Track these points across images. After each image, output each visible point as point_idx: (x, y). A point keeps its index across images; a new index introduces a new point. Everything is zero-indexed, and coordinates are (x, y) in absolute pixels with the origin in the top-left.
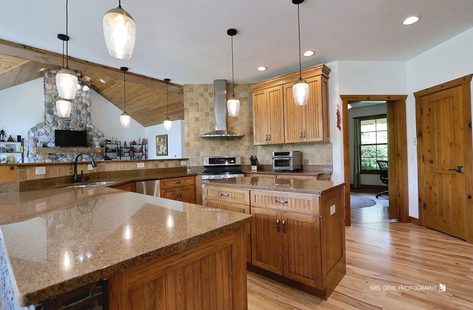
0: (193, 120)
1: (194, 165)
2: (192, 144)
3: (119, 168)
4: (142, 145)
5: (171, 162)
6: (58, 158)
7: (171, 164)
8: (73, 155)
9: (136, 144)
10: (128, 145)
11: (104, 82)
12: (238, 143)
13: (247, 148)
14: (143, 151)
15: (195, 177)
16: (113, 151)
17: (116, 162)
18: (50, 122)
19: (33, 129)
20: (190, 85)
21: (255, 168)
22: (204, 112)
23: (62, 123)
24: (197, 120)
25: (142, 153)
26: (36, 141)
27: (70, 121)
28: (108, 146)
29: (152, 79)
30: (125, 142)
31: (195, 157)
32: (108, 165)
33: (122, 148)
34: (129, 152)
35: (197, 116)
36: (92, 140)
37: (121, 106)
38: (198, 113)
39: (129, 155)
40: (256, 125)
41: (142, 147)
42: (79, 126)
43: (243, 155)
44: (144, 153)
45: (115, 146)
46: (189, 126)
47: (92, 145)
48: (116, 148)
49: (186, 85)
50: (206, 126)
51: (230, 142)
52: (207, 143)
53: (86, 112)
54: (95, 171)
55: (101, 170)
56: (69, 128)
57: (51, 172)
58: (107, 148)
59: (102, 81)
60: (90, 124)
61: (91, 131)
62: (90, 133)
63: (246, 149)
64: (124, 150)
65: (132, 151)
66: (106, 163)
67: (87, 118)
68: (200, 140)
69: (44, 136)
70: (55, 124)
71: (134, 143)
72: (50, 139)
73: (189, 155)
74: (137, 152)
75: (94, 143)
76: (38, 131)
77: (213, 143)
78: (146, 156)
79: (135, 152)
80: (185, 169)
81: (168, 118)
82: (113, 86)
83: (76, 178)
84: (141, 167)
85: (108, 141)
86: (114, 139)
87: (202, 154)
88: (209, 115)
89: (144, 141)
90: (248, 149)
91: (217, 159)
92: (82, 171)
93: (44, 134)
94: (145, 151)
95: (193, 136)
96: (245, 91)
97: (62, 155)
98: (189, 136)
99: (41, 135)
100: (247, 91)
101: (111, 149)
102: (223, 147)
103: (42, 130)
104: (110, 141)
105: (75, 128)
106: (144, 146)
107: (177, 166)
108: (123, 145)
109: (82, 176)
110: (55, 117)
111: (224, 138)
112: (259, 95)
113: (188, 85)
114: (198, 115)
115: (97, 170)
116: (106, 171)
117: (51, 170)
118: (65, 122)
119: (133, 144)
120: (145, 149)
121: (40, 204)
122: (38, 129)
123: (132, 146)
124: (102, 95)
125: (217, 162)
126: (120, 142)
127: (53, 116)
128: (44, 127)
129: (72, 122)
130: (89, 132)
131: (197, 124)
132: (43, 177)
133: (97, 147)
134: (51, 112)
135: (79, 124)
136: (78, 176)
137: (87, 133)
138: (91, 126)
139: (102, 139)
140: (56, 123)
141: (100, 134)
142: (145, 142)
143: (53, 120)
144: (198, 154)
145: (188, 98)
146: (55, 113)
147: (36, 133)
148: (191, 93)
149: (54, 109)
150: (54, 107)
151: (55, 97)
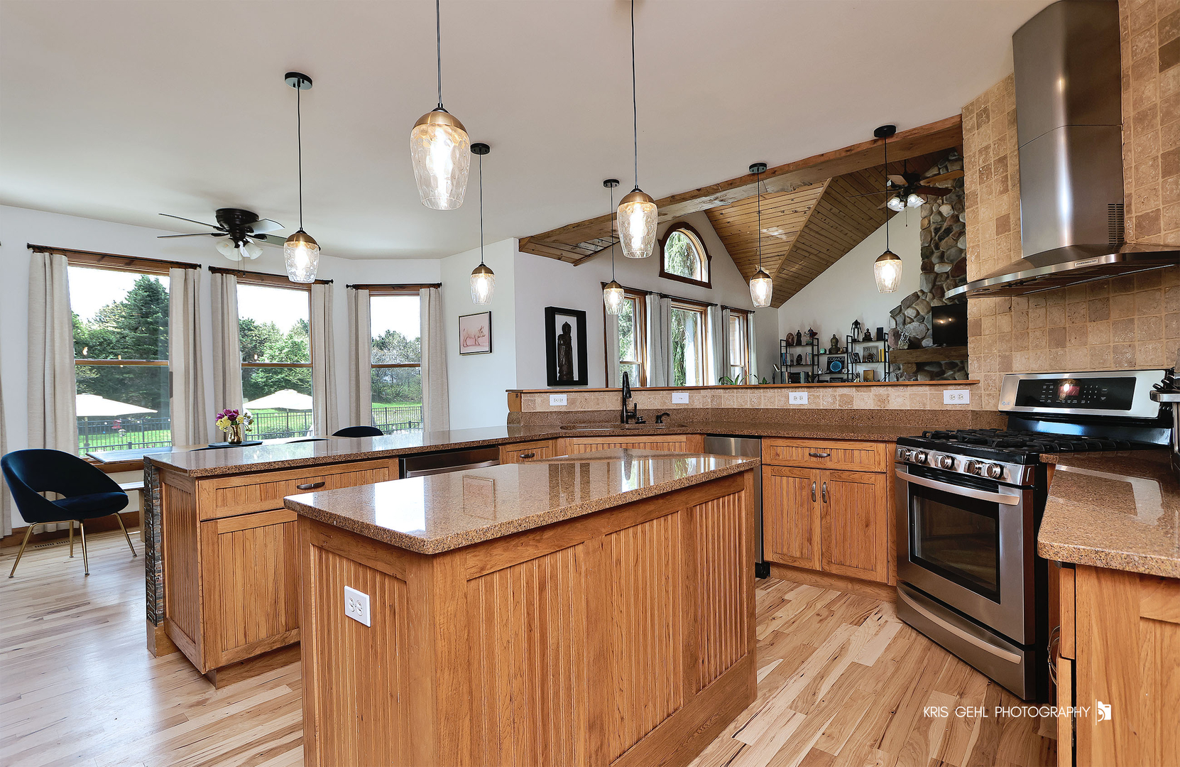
0: (992, 229)
2: (986, 324)
3: (747, 402)
6: (944, 373)
7: (900, 400)
17: (742, 388)
18: (926, 291)
19: (895, 313)
26: (899, 336)
35: (1004, 209)
38: (1005, 197)
46: (978, 257)
49: (967, 108)
52: (1037, 315)
54: (698, 405)
68: (1013, 307)
69: (915, 324)
70: (937, 293)
72: (926, 329)
73: (980, 368)
76: (904, 314)
84: (798, 402)
91: (1048, 386)
92: (635, 405)
93: (915, 320)
99: (910, 323)
103: (910, 313)
110: (936, 277)
113: (972, 104)
114: (1004, 205)
115: (705, 403)
117: (579, 400)
122: (903, 312)
125: (1046, 399)
127: (932, 276)
128: (914, 305)
131: (1004, 245)
134: (928, 268)
140: (939, 291)
143: (930, 286)
145: (975, 153)
146: (937, 269)
147: (900, 319)
148: (982, 130)
149: (934, 259)
150: (935, 255)
151: (937, 230)
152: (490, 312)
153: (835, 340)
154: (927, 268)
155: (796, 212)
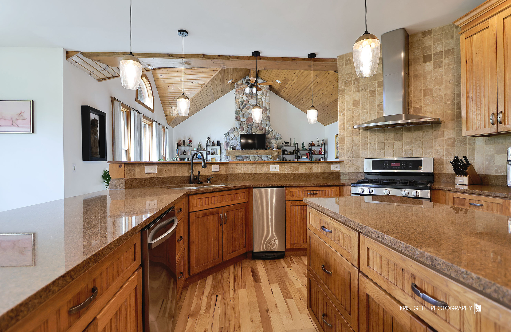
0: (351, 104)
1: (351, 170)
2: (348, 140)
3: (249, 170)
4: (322, 146)
5: (317, 166)
7: (316, 168)
8: (254, 157)
9: (314, 145)
10: (306, 147)
11: (280, 83)
12: (430, 135)
13: (449, 142)
14: (323, 152)
15: (341, 188)
16: (291, 153)
17: (246, 163)
18: (237, 128)
19: (227, 135)
20: (346, 55)
21: (463, 180)
22: (368, 90)
23: (246, 128)
24: (356, 104)
25: (321, 155)
26: (228, 144)
27: (253, 125)
28: (286, 148)
29: (293, 59)
30: (303, 143)
31: (353, 158)
32: (237, 167)
33: (300, 150)
34: (307, 154)
35: (357, 98)
36: (270, 143)
37: (299, 105)
38: (358, 93)
39: (307, 157)
40: (468, 97)
41: (321, 149)
42: (260, 129)
43: (440, 156)
44: (323, 156)
45: (293, 148)
46: (344, 114)
47: (270, 147)
48: (294, 150)
49: (340, 57)
50: (370, 112)
51: (414, 134)
52: (372, 138)
53: (266, 115)
54: (223, 172)
55: (230, 172)
56: (252, 132)
57: (164, 172)
58: (285, 150)
59: (277, 81)
60: (269, 127)
61: (269, 133)
62: (269, 136)
63: (448, 145)
64: (301, 152)
65: (311, 152)
66: (236, 164)
67: (266, 121)
68: (360, 134)
69: (234, 140)
70: (241, 129)
71: (312, 144)
72: (237, 142)
73: (344, 156)
74: (315, 154)
75: (272, 145)
77: (381, 137)
78: (325, 159)
79: (313, 154)
80: (337, 175)
81: (312, 106)
82: (288, 85)
83: (192, 179)
84: (275, 170)
85: (286, 143)
86: (292, 141)
87: (363, 154)
88: (375, 94)
89: (323, 141)
90: (453, 144)
91: (386, 163)
92: (199, 172)
93: (233, 139)
94: (324, 153)
95: (350, 128)
96: (447, 39)
97: (246, 157)
98: (344, 129)
100: (452, 37)
101: (289, 151)
102: (399, 143)
103: (232, 135)
104: (288, 143)
105: (257, 131)
106: (323, 147)
107: (325, 170)
108: (300, 147)
109: (199, 177)
110: (241, 123)
111: (402, 128)
112: (475, 34)
113: (343, 56)
114: (357, 96)
115: (226, 171)
116: (235, 173)
117: (164, 170)
118: (249, 127)
119: (311, 146)
120: (324, 151)
121: (150, 202)
122: (229, 135)
123: (310, 147)
124: (281, 96)
125: (386, 167)
126: (297, 143)
127: (240, 122)
128: (233, 133)
129: (254, 126)
130: (268, 134)
131: (357, 111)
132: (155, 176)
133: (274, 149)
135: (260, 128)
136: (194, 176)
137: (266, 136)
138: (270, 129)
139: (279, 141)
141: (277, 136)
142: (324, 143)
143: (239, 126)
144: (358, 155)
145: (344, 75)
146: (241, 119)
147: (228, 138)
148: (347, 66)
149: (241, 115)
150: (241, 114)
151: (242, 104)
152: (33, 101)
153: (200, 144)
154: (238, 119)
155: (198, 84)
